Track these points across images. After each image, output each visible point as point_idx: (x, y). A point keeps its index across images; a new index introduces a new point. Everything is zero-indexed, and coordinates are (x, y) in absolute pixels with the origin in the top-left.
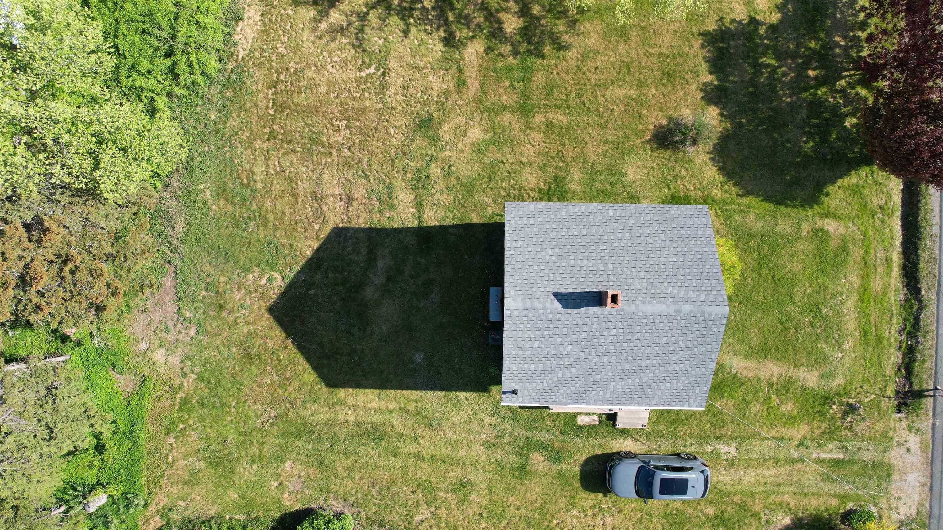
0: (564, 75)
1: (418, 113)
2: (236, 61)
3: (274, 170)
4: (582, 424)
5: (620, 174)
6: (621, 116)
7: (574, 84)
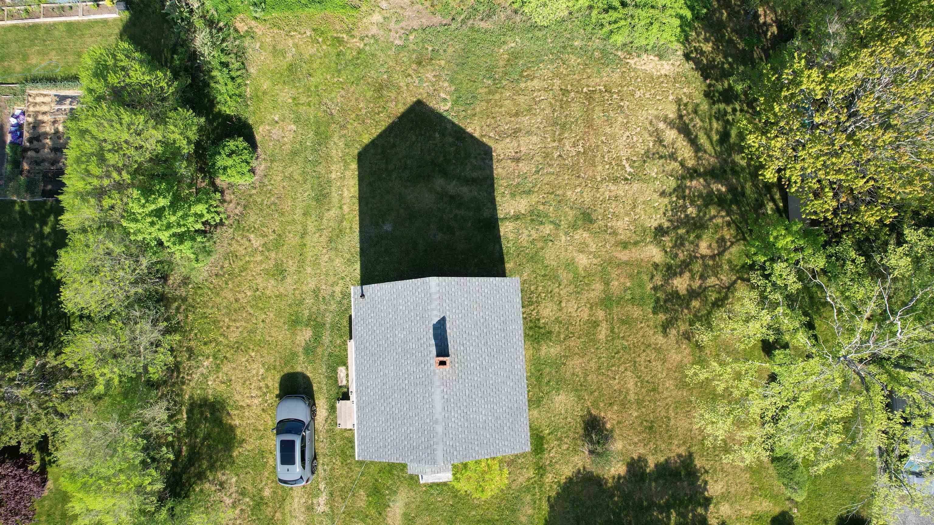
1: (595, 210)
2: (625, 58)
3: (536, 96)
4: (339, 371)
5: (558, 388)
6: (610, 386)
7: (634, 343)
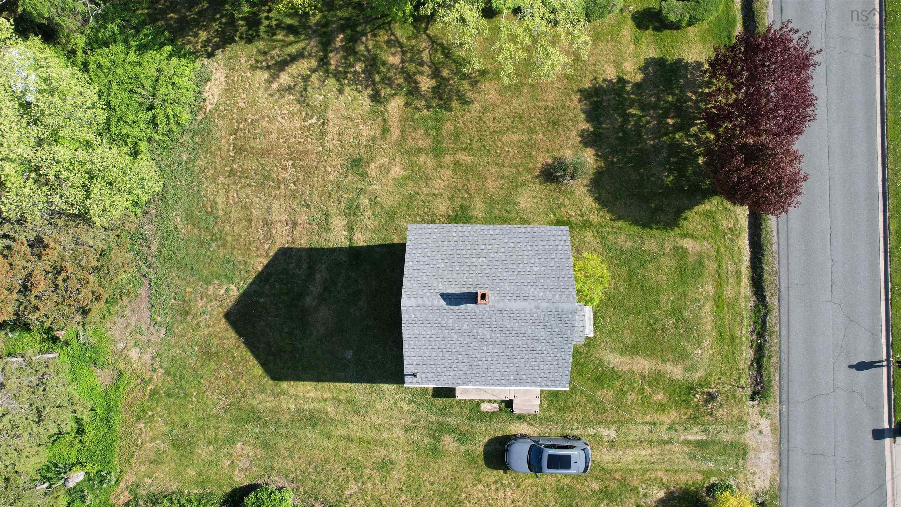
0: (468, 124)
1: (350, 155)
2: (204, 113)
3: (233, 201)
4: (485, 410)
5: (514, 203)
6: (515, 156)
7: (477, 131)
